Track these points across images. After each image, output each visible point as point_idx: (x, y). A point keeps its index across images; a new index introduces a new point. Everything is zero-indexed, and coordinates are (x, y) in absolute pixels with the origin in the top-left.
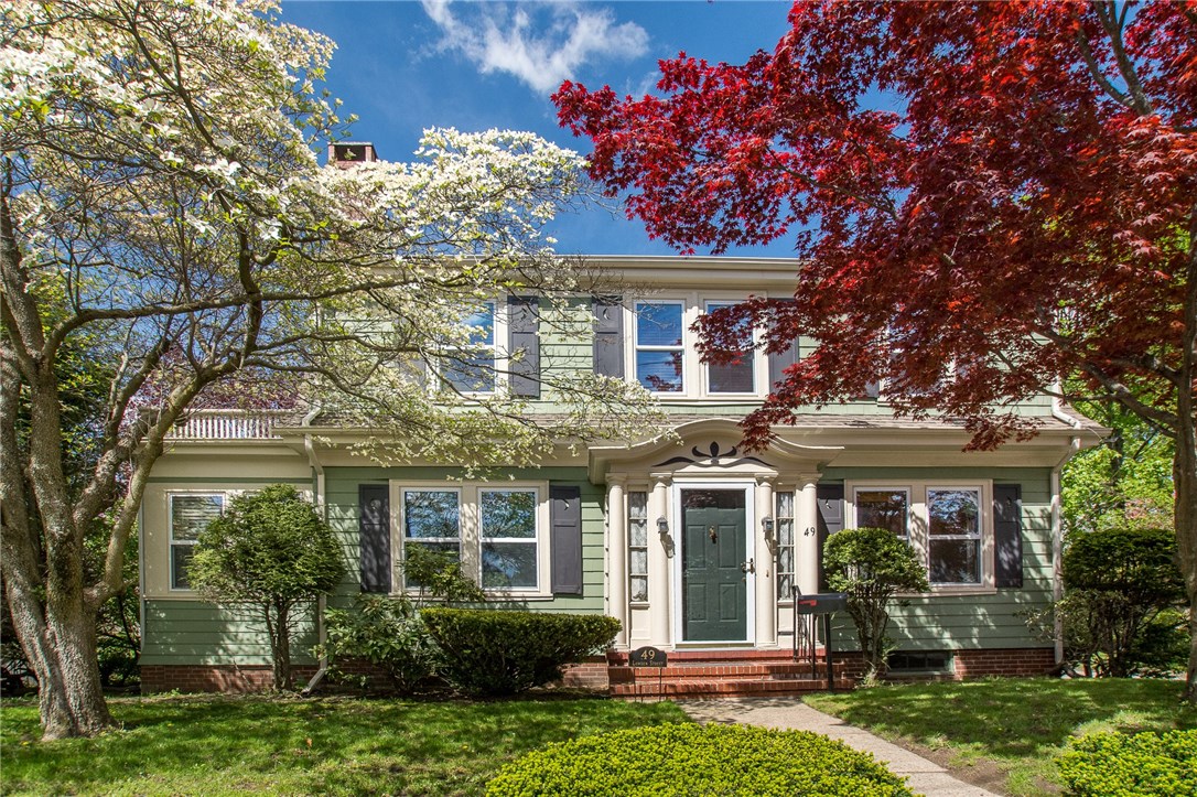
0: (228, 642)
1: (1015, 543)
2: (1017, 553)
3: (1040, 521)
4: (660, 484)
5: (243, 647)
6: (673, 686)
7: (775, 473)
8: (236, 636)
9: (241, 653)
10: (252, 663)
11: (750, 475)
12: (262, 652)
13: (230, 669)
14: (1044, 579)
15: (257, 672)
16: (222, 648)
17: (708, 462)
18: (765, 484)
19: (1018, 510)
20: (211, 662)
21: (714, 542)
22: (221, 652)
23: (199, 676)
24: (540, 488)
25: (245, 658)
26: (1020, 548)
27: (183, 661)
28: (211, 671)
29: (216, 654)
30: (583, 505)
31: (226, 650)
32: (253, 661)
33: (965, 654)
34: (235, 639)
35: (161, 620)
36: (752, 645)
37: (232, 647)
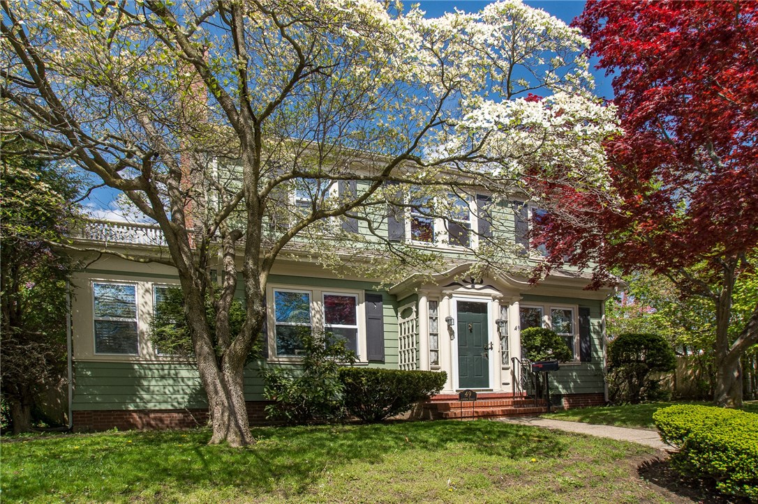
0: (142, 393)
1: (588, 339)
2: (588, 343)
3: (597, 327)
4: (446, 297)
5: (155, 396)
6: (477, 412)
7: (501, 295)
8: (149, 389)
9: (154, 401)
10: (163, 408)
11: (489, 295)
12: (169, 400)
13: (146, 412)
14: (599, 357)
15: (165, 415)
16: (139, 397)
17: (470, 286)
18: (497, 300)
19: (589, 321)
20: (131, 407)
21: (471, 332)
22: (138, 400)
23: (121, 418)
24: (359, 294)
25: (157, 404)
26: (590, 342)
27: (108, 407)
28: (130, 415)
29: (134, 402)
30: (384, 306)
31: (141, 399)
32: (164, 407)
33: (569, 396)
34: (148, 391)
35: (88, 377)
36: (492, 390)
37: (146, 396)
